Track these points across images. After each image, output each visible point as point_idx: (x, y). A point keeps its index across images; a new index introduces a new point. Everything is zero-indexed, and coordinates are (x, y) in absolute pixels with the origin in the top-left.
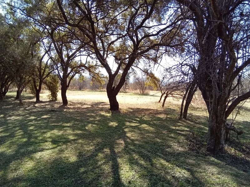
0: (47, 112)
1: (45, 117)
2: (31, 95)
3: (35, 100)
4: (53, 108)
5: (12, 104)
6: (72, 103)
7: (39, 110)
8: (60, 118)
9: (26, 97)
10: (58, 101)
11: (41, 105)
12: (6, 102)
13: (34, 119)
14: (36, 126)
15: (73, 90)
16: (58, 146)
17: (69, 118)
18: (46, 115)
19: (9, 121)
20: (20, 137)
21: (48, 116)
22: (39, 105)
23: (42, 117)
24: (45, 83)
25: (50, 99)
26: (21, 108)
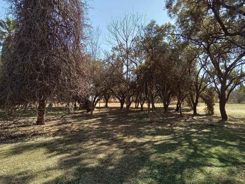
0: (207, 126)
1: (205, 130)
2: (188, 108)
3: (192, 112)
4: (212, 122)
5: (174, 115)
6: (233, 118)
7: (198, 123)
8: (221, 134)
9: (184, 109)
10: (215, 115)
11: (199, 118)
12: (169, 113)
13: (196, 132)
14: (199, 140)
15: (230, 103)
16: (227, 166)
17: (232, 136)
18: (206, 129)
19: (175, 131)
20: (187, 147)
21: (209, 131)
22: (197, 118)
23: (203, 131)
24: (202, 97)
25: (206, 112)
26: (182, 119)
